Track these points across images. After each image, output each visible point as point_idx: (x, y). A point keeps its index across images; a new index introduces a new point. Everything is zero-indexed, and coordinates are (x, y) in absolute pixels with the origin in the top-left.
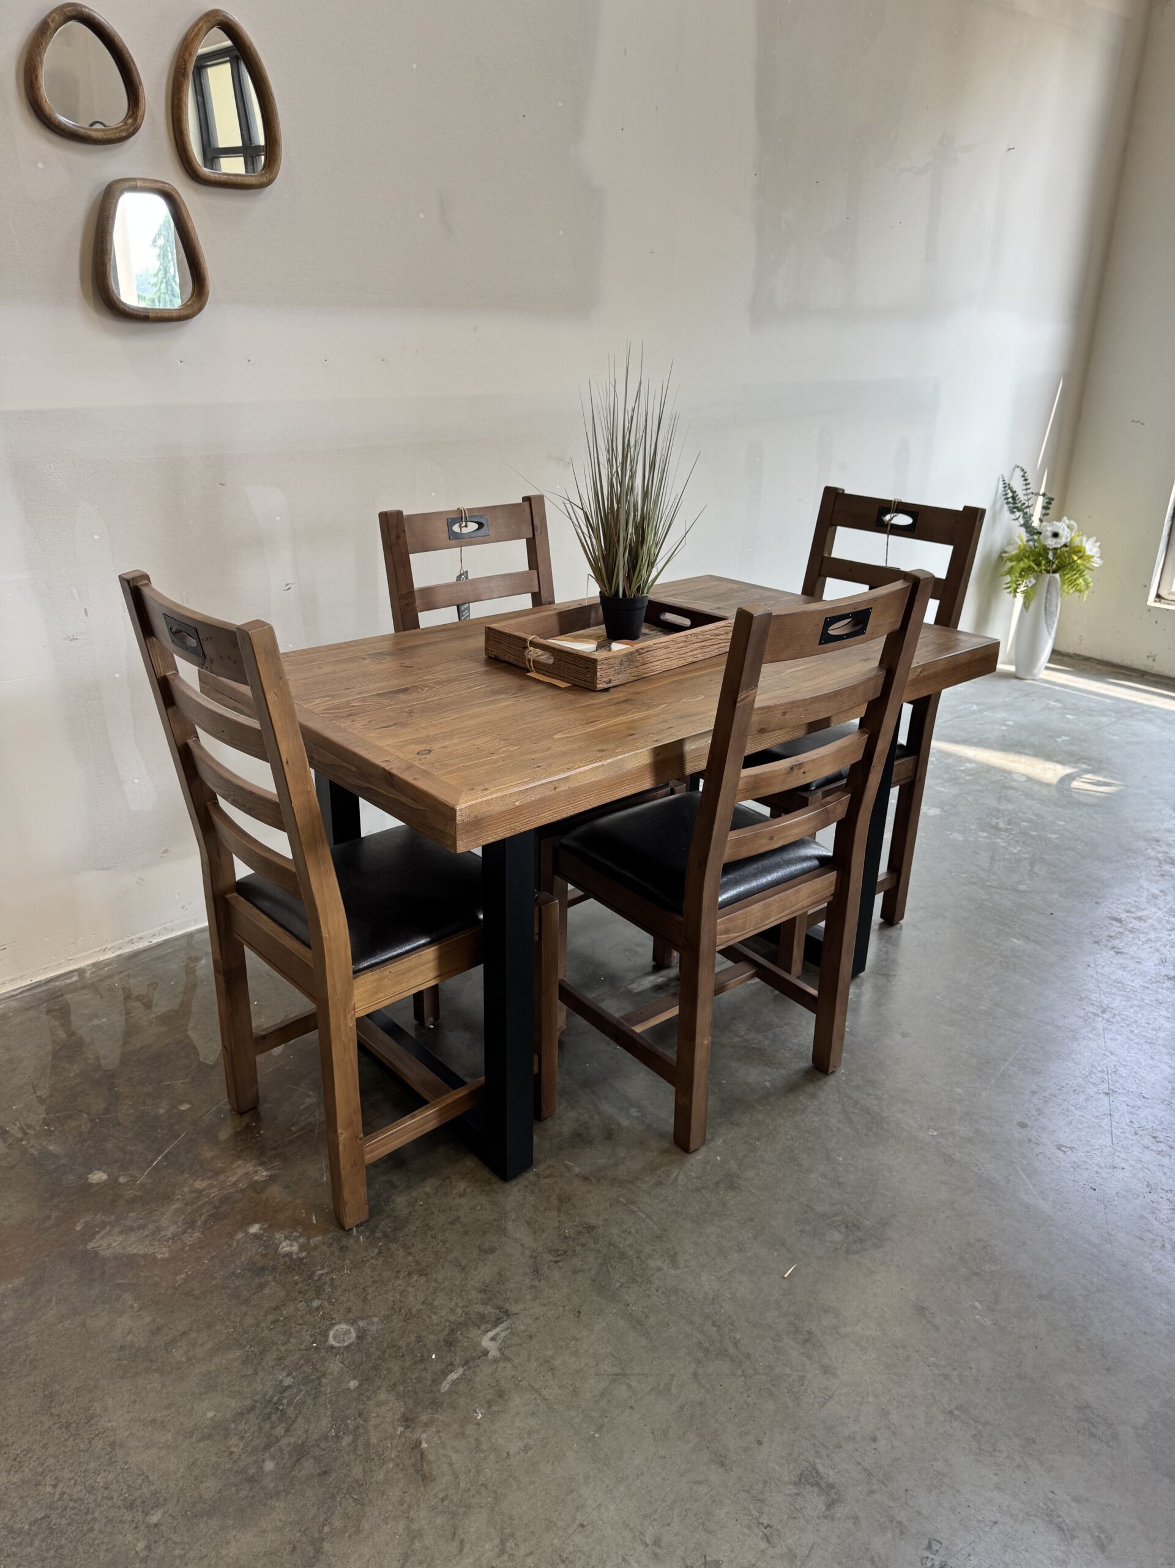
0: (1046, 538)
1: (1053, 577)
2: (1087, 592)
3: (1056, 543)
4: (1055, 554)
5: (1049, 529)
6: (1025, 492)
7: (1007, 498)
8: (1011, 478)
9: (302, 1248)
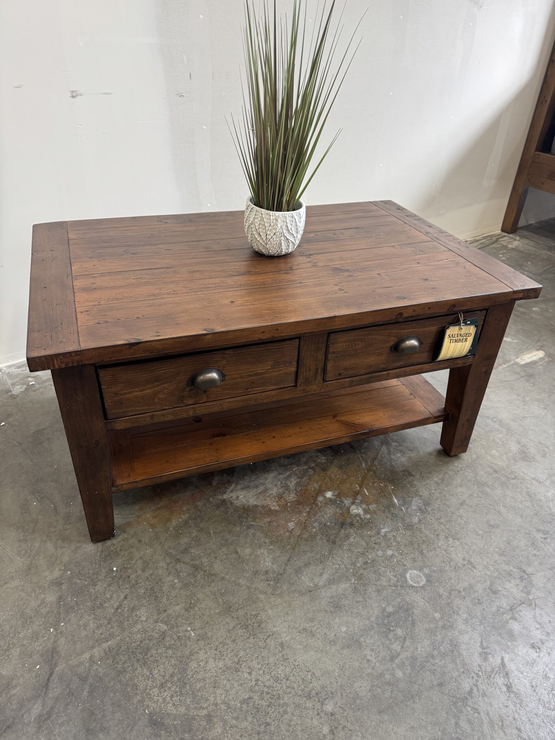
9: (366, 511)
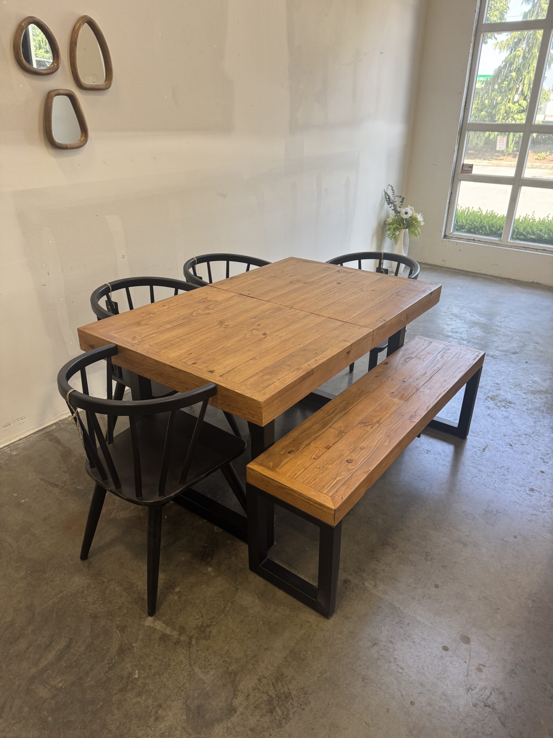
0: (403, 214)
1: (406, 231)
2: (418, 236)
3: (407, 216)
4: (406, 221)
5: (404, 211)
6: (393, 196)
7: (386, 199)
8: (387, 190)
